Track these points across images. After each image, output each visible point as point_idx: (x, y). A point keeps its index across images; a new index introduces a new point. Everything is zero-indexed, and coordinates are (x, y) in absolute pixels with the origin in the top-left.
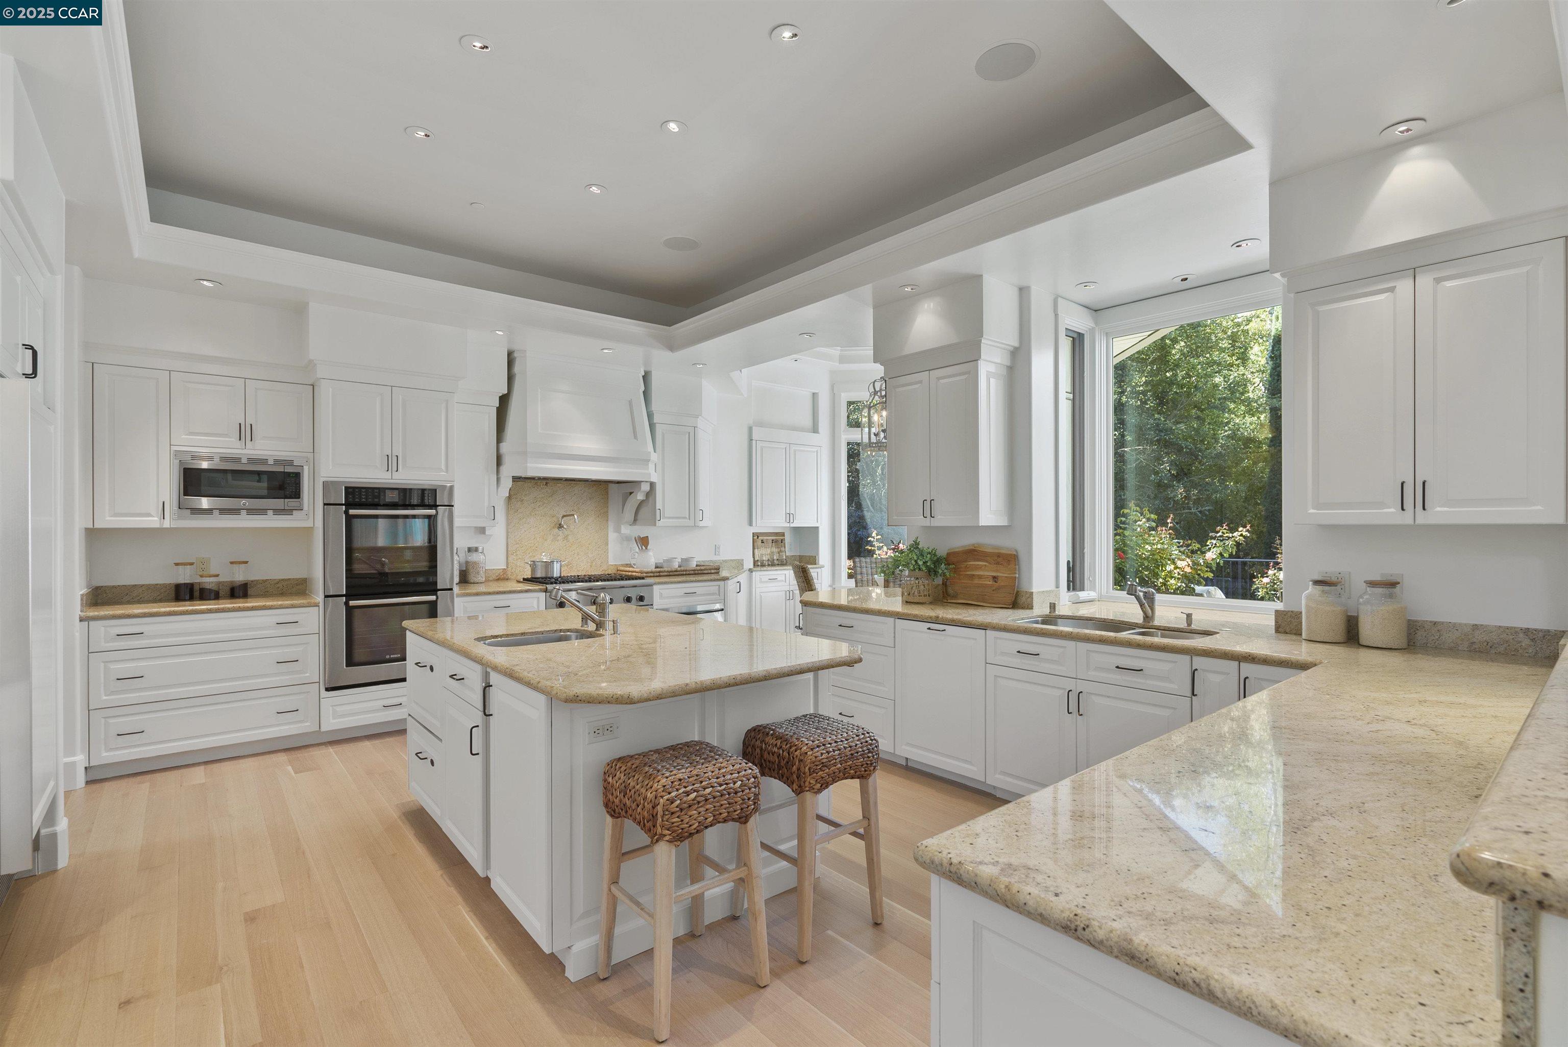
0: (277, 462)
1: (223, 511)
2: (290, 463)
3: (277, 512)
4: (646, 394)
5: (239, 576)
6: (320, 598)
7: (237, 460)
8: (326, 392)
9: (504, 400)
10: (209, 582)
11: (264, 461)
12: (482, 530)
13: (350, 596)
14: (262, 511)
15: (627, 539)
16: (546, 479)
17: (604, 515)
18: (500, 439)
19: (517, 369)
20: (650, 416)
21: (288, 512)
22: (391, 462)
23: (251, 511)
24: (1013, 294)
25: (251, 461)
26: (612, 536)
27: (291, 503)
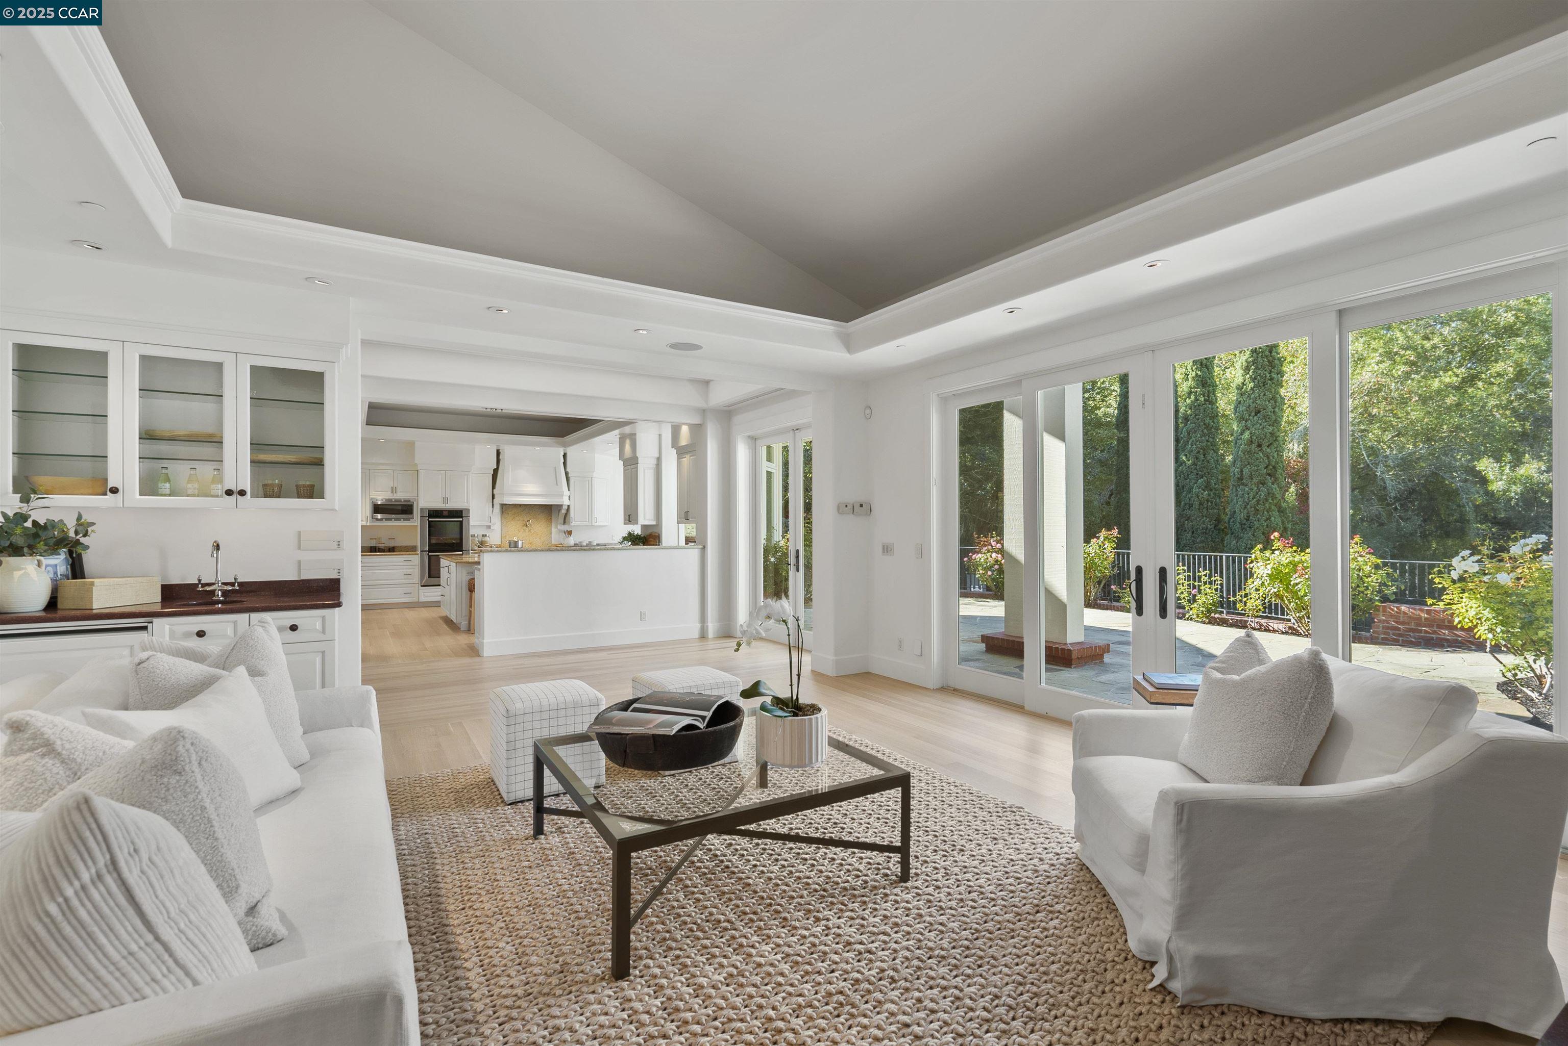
0: (405, 501)
1: (386, 519)
2: (409, 501)
3: (405, 519)
4: (565, 464)
5: (392, 544)
6: (419, 552)
7: (391, 500)
8: (421, 474)
9: (496, 472)
10: (381, 545)
11: (400, 501)
12: (489, 527)
13: (430, 551)
14: (399, 519)
15: (560, 531)
16: (520, 505)
17: (549, 520)
18: (494, 487)
19: (501, 457)
20: (567, 474)
21: (408, 519)
22: (445, 500)
23: (396, 519)
24: (657, 437)
25: (396, 501)
26: (554, 530)
27: (409, 516)
